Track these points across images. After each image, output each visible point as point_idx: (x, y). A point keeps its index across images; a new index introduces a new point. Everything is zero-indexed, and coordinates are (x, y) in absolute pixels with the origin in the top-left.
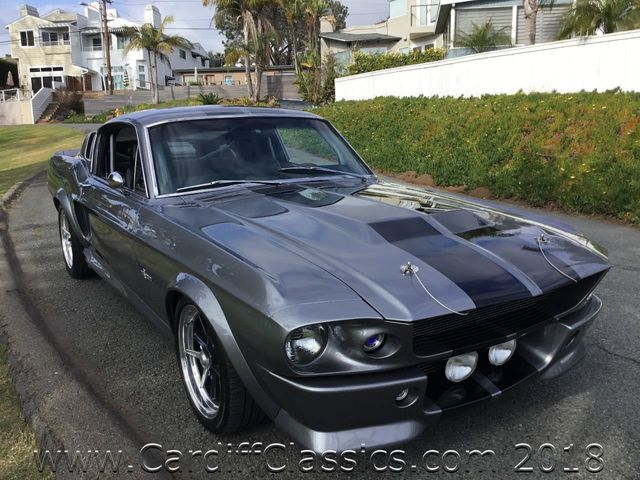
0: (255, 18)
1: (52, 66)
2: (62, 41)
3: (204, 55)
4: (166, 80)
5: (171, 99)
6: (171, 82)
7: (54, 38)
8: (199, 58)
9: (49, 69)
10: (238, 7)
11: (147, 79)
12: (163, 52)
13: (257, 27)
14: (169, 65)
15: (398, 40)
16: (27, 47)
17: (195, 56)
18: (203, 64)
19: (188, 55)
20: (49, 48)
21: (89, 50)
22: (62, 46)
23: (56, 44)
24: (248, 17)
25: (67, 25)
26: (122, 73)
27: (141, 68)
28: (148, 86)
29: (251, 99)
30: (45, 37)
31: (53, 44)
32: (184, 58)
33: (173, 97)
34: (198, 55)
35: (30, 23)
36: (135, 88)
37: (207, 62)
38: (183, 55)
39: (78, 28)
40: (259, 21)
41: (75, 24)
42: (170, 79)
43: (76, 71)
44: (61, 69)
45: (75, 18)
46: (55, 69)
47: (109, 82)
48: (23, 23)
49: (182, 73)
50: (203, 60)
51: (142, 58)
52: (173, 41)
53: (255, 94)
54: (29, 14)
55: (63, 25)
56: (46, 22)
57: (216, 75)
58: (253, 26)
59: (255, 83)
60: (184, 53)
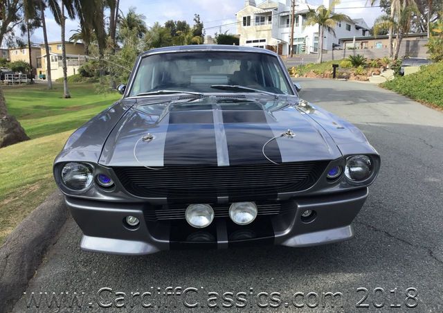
1: (259, 39)
2: (268, 21)
3: (366, 28)
4: (333, 47)
5: (331, 60)
6: (337, 48)
7: (263, 20)
8: (361, 30)
9: (257, 41)
12: (330, 26)
14: (335, 34)
16: (246, 27)
17: (358, 28)
18: (364, 34)
19: (353, 28)
20: (259, 27)
21: (283, 27)
22: (267, 25)
23: (264, 24)
25: (271, 10)
26: (302, 43)
27: (316, 38)
29: (391, 59)
30: (257, 19)
31: (262, 24)
32: (349, 30)
34: (360, 28)
35: (249, 10)
36: (309, 53)
38: (349, 28)
39: (278, 12)
41: (276, 9)
42: (336, 45)
43: (273, 42)
44: (264, 41)
45: (277, 6)
46: (261, 41)
47: (291, 49)
48: (246, 11)
49: (345, 41)
50: (364, 31)
51: (318, 31)
52: (338, 18)
53: (394, 55)
54: (250, 5)
55: (269, 11)
56: (259, 9)
57: (370, 41)
59: (395, 47)
60: (350, 26)
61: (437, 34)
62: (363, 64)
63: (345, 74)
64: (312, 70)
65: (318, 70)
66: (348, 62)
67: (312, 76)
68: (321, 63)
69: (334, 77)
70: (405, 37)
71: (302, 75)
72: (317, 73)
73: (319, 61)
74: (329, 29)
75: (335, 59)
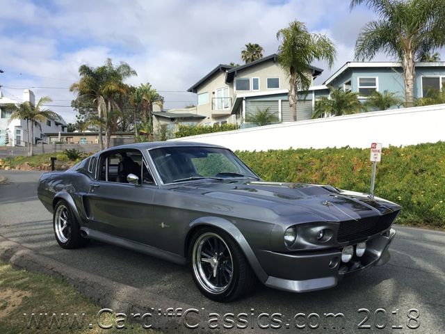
0: (106, 101)
3: (64, 124)
4: (36, 140)
5: (42, 153)
6: (40, 141)
8: (60, 126)
10: (95, 94)
11: (22, 139)
12: (37, 121)
13: (107, 107)
14: (41, 129)
15: (204, 118)
17: (57, 124)
18: (63, 130)
19: (53, 123)
24: (101, 100)
27: (18, 132)
28: (23, 144)
32: (50, 125)
33: (44, 152)
34: (60, 124)
36: (14, 145)
37: (66, 129)
38: (49, 124)
40: (109, 103)
42: (39, 139)
49: (49, 135)
50: (63, 127)
51: (19, 125)
52: (45, 114)
57: (74, 137)
58: (104, 106)
59: (105, 143)
60: (50, 122)
61: (142, 134)
62: (79, 158)
63: (63, 167)
64: (26, 163)
65: (32, 163)
66: (64, 156)
67: (26, 168)
68: (33, 155)
69: (53, 169)
70: (113, 135)
71: (14, 167)
72: (32, 165)
73: (30, 154)
74: (36, 123)
75: (46, 153)
